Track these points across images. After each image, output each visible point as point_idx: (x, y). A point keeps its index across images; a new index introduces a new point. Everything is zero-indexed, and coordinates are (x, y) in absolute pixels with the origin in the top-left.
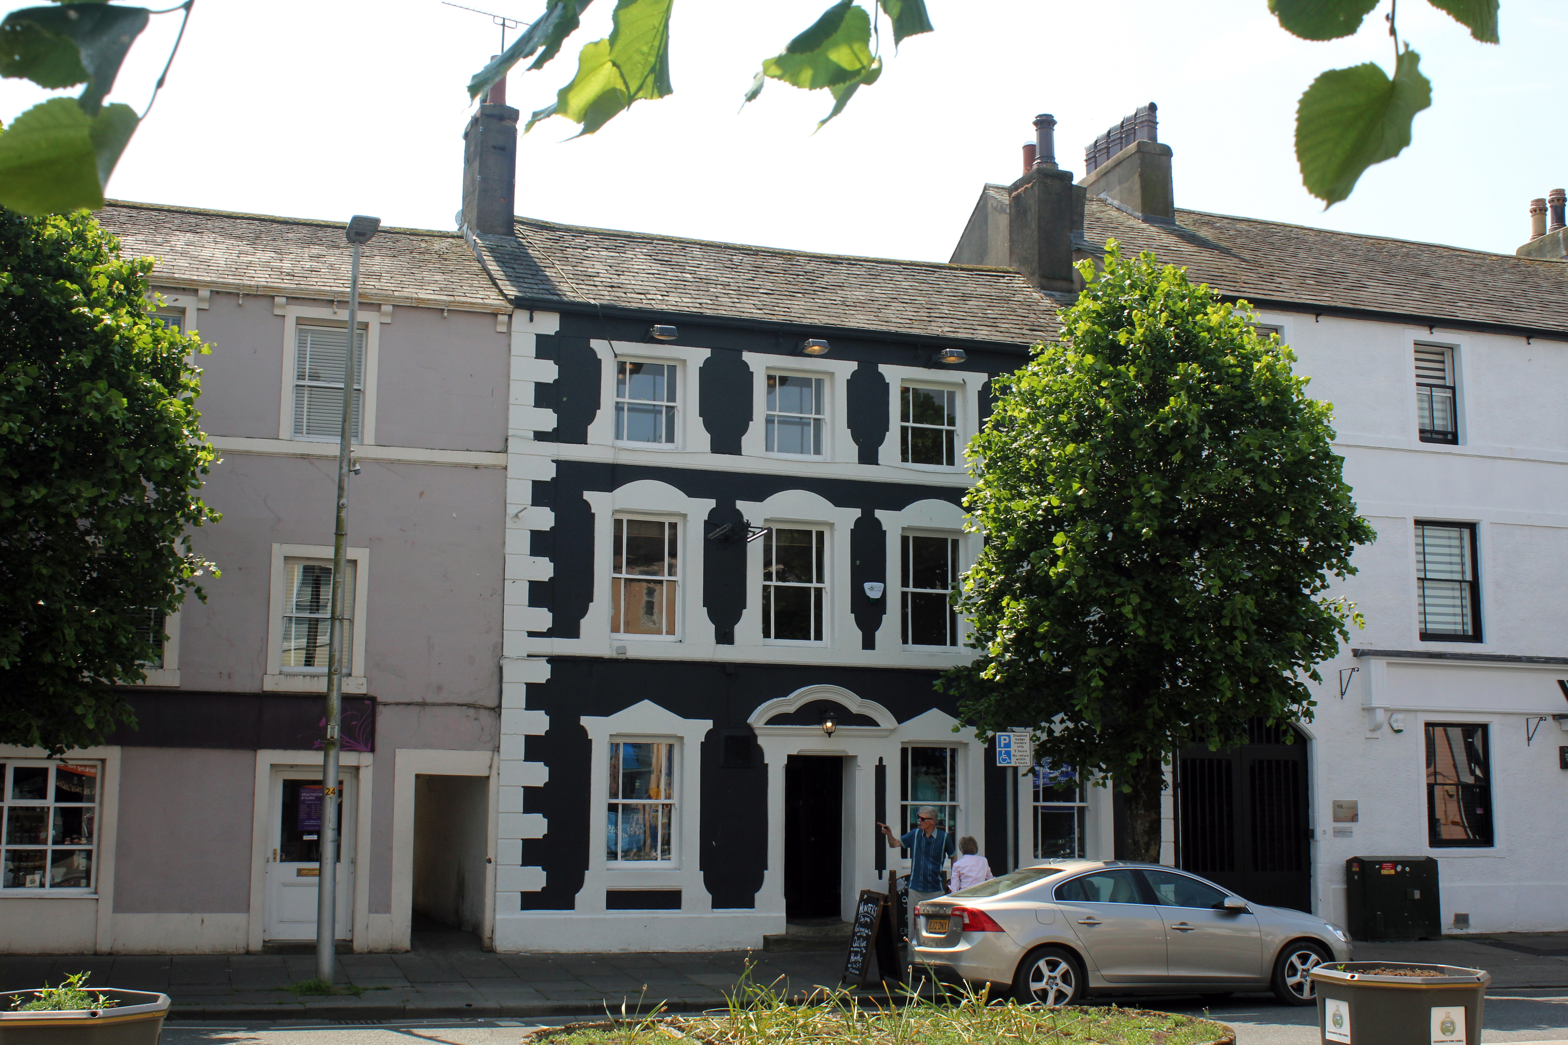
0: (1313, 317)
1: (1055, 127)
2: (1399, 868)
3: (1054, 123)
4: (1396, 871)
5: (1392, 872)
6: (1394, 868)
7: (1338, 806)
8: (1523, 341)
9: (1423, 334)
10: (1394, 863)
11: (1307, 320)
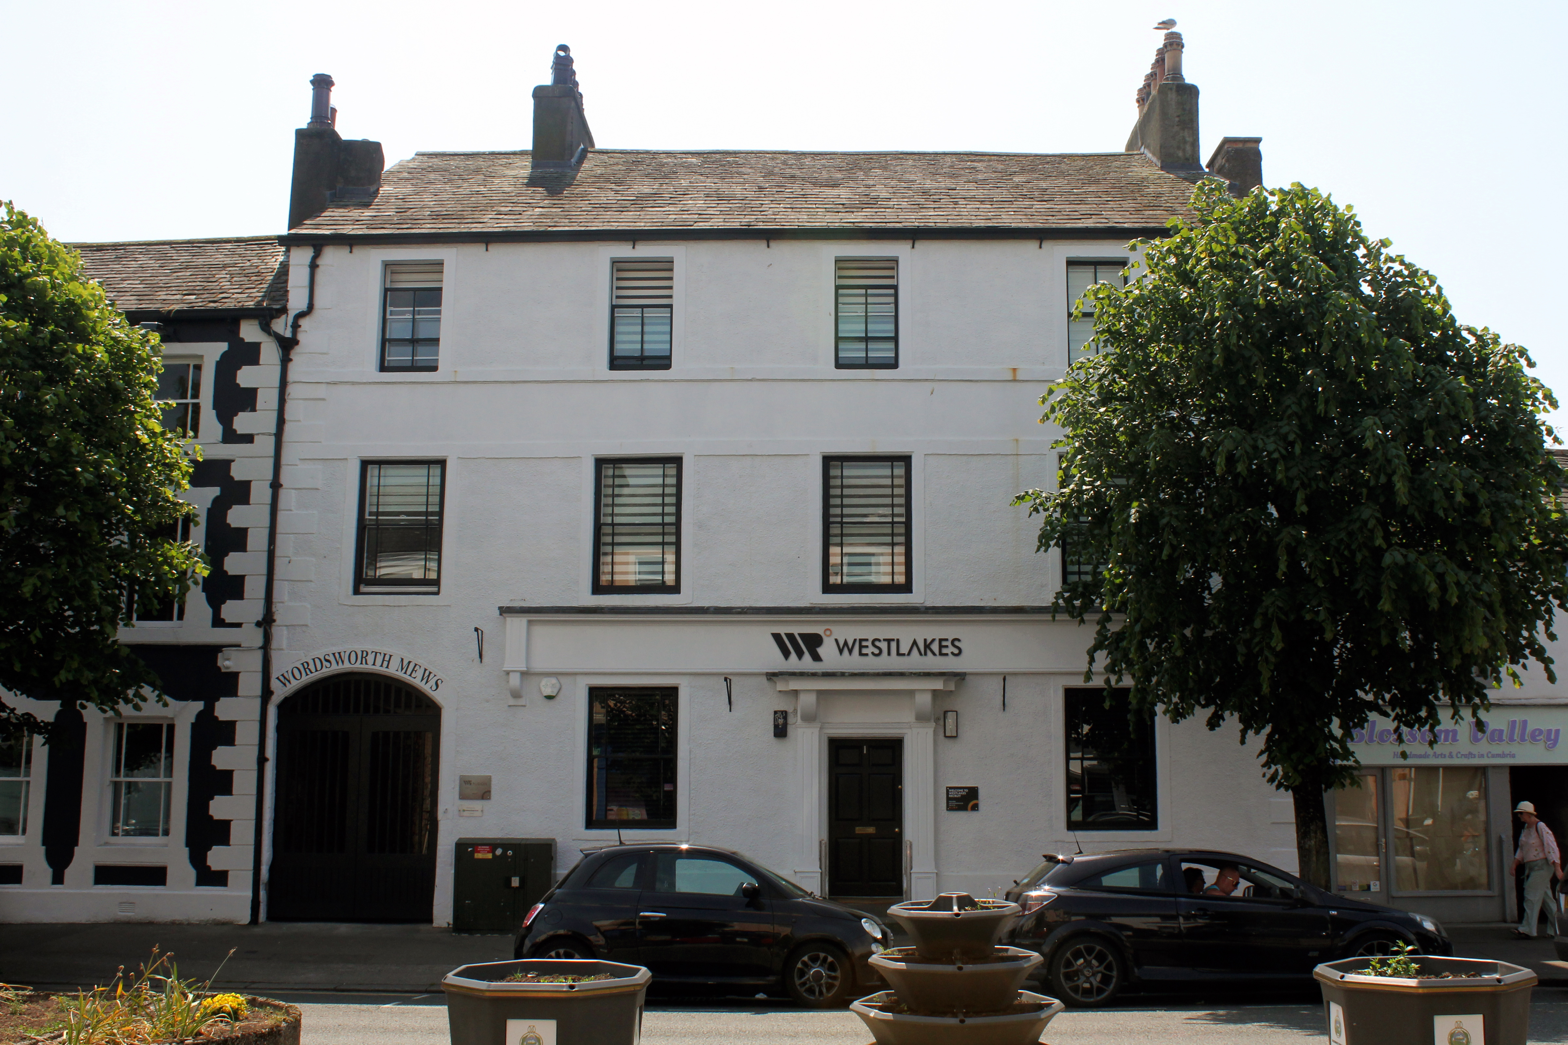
0: (483, 247)
1: (333, 89)
2: (499, 852)
3: (331, 83)
4: (494, 855)
5: (490, 856)
6: (493, 851)
7: (465, 782)
8: (762, 244)
9: (624, 251)
10: (493, 845)
11: (476, 251)
